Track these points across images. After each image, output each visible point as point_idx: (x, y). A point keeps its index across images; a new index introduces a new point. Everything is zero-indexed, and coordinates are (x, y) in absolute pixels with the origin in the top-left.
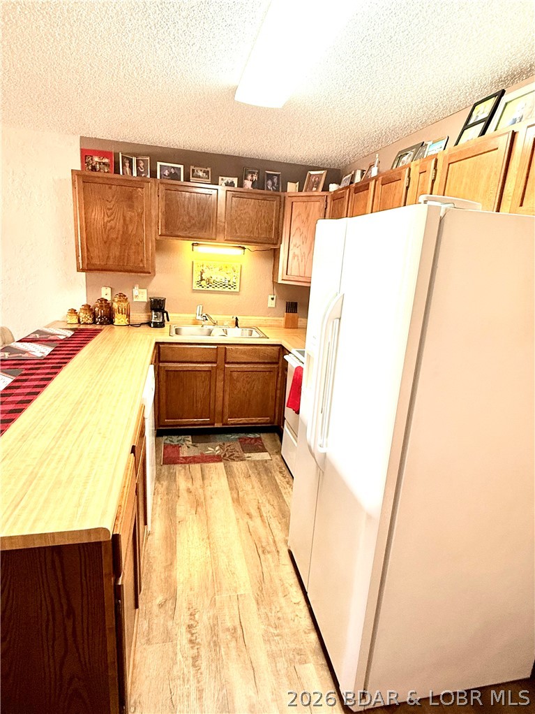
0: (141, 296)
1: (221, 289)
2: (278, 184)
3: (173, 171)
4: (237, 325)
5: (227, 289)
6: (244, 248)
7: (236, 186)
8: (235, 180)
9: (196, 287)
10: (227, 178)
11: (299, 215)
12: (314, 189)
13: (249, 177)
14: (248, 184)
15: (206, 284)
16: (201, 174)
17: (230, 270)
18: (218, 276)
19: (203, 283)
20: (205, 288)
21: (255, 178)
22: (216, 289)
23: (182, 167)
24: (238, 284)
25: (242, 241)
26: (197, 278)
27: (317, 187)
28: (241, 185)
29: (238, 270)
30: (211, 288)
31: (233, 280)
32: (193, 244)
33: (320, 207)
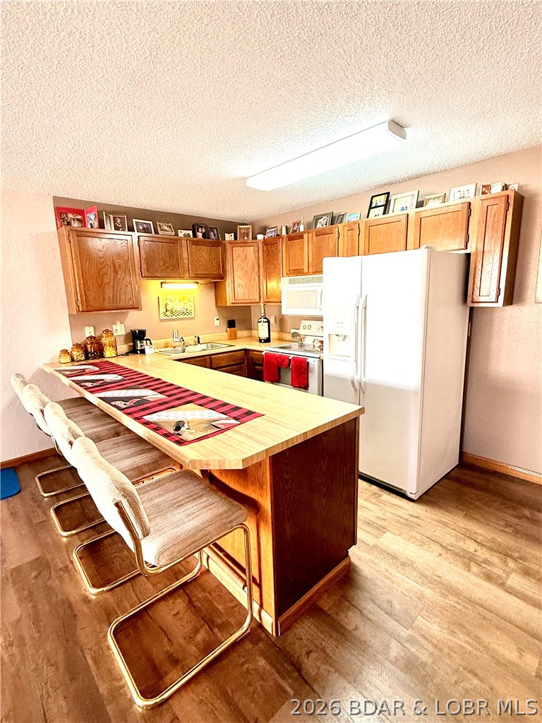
0: (120, 330)
1: (181, 316)
2: (218, 234)
3: (145, 226)
4: (199, 342)
5: (186, 316)
6: (198, 283)
7: (192, 236)
8: (191, 232)
9: (162, 317)
10: (185, 231)
11: (239, 256)
12: (246, 238)
13: (200, 230)
14: (200, 235)
15: (171, 315)
16: (166, 228)
17: (186, 301)
18: (178, 306)
19: (168, 313)
20: (170, 317)
21: (204, 231)
22: (178, 317)
23: (151, 223)
24: (193, 311)
25: (197, 277)
26: (163, 310)
27: (248, 237)
28: (195, 235)
29: (192, 300)
30: (174, 317)
31: (189, 308)
32: (162, 283)
33: (254, 249)
